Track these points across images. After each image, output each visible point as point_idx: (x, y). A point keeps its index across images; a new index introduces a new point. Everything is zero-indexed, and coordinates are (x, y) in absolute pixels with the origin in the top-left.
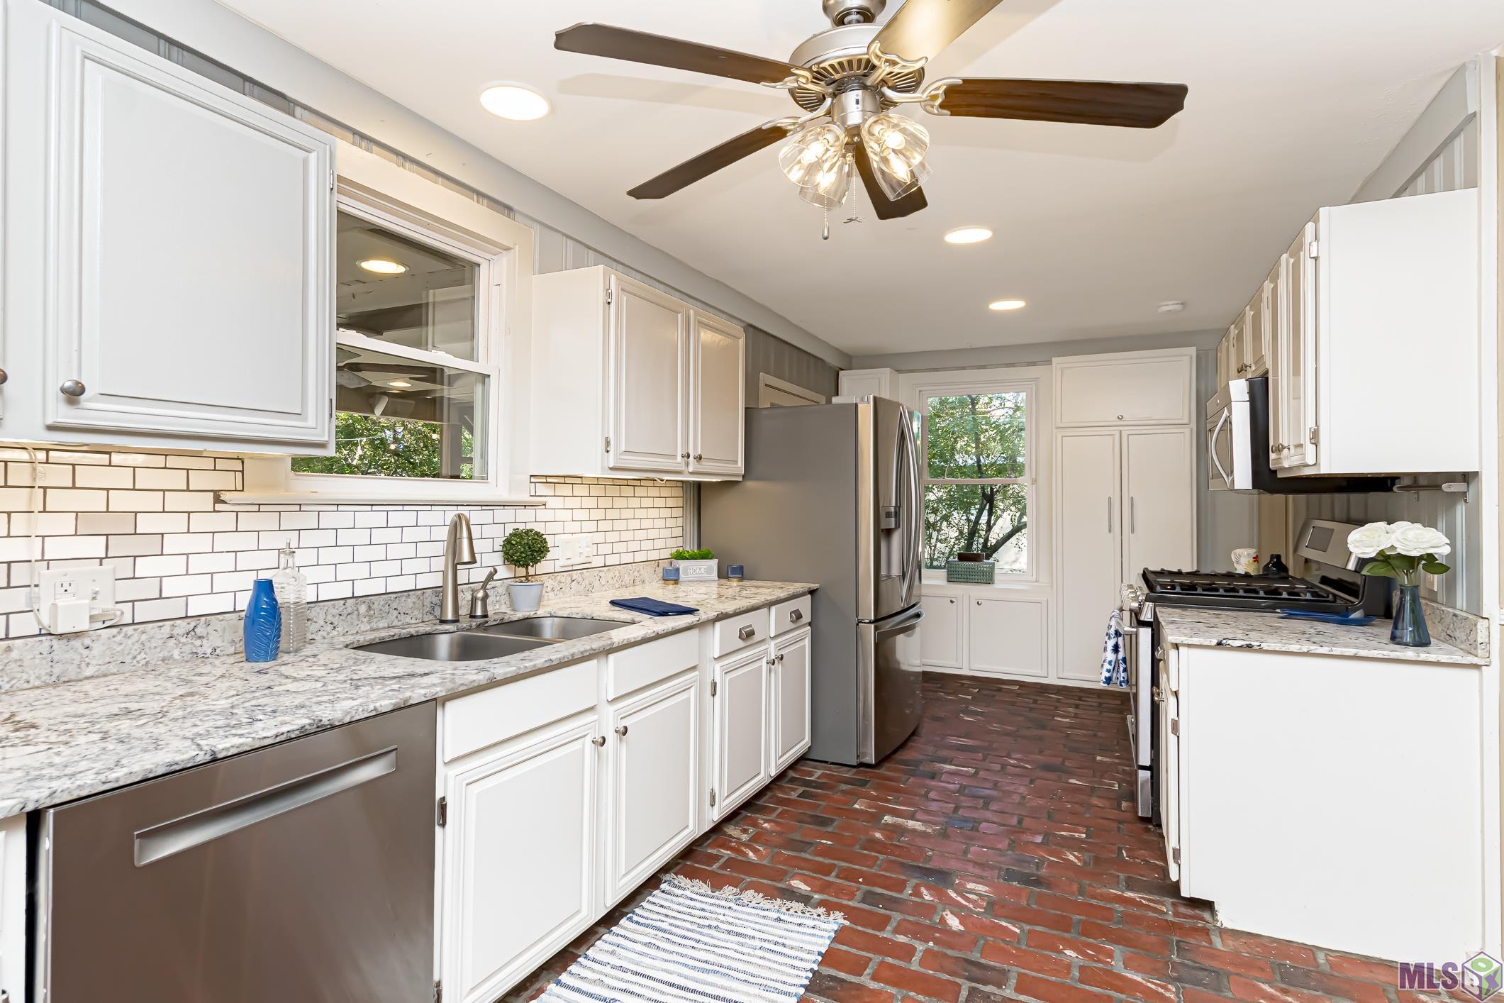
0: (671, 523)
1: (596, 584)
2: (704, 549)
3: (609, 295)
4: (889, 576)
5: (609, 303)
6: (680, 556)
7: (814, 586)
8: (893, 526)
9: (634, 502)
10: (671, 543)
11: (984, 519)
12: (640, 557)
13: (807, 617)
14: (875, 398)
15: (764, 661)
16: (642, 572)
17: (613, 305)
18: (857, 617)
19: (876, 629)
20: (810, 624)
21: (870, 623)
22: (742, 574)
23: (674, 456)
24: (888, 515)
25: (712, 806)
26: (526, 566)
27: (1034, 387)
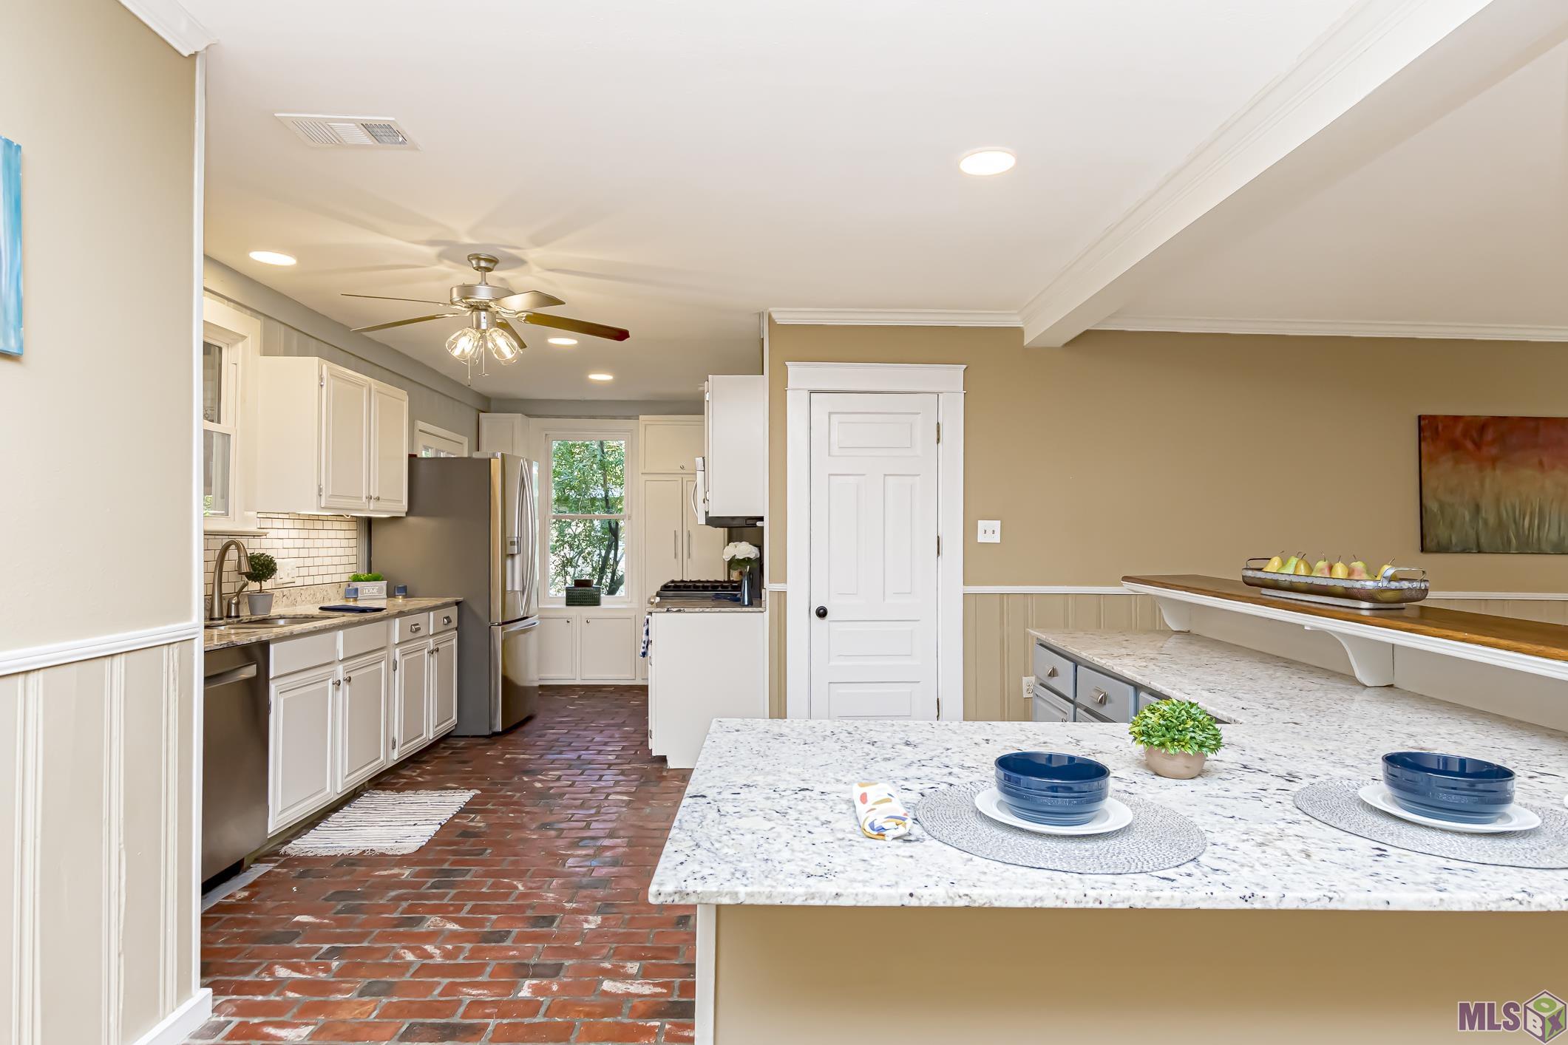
0: (348, 551)
1: (299, 599)
2: (375, 572)
3: (321, 379)
4: (513, 591)
5: (322, 386)
6: (357, 579)
7: (460, 599)
8: (516, 552)
9: (323, 534)
10: (349, 568)
11: (612, 555)
12: (327, 579)
13: (454, 623)
14: (502, 455)
15: (426, 651)
16: (329, 591)
17: (324, 388)
18: (490, 621)
19: (503, 629)
20: (457, 629)
21: (498, 625)
22: (406, 592)
23: (361, 498)
24: (512, 543)
25: (393, 749)
26: (260, 581)
27: (630, 436)
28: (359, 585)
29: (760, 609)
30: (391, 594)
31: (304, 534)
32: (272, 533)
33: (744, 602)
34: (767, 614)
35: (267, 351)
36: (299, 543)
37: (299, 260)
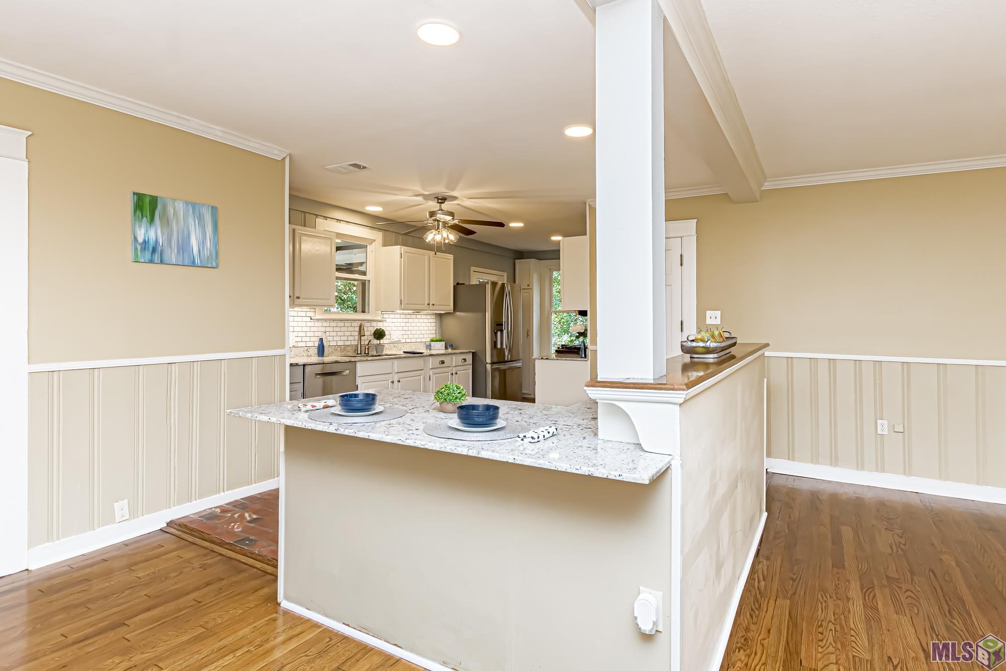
0: (432, 328)
1: (403, 348)
2: (441, 338)
3: (401, 254)
6: (433, 340)
7: (474, 351)
8: (503, 329)
10: (430, 335)
12: (419, 340)
13: (470, 362)
17: (402, 258)
18: (486, 362)
19: (492, 366)
20: (472, 365)
21: (489, 364)
22: (453, 346)
23: (424, 305)
24: (499, 325)
26: (379, 339)
28: (433, 343)
29: (586, 359)
30: (446, 348)
31: (406, 320)
32: (388, 320)
33: (582, 355)
34: (589, 362)
35: (385, 245)
36: (403, 324)
37: (383, 208)
